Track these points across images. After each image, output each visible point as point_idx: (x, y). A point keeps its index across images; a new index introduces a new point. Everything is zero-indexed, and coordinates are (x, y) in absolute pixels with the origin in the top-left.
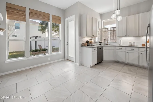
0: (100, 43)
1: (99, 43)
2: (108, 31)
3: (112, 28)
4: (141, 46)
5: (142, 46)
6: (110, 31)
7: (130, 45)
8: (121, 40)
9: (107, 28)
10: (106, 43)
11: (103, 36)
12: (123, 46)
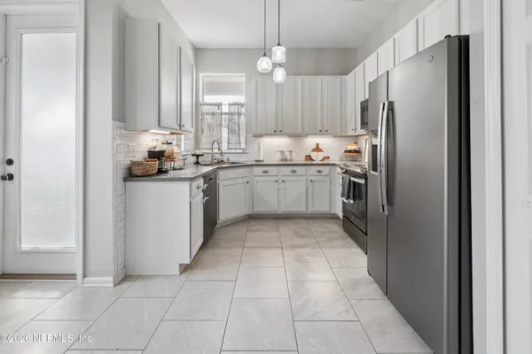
0: (198, 156)
1: (194, 159)
2: (221, 114)
3: (232, 105)
4: (302, 160)
5: (306, 160)
6: (228, 114)
7: (282, 160)
8: (261, 147)
9: (216, 105)
10: (218, 156)
11: (202, 131)
12: (265, 163)
